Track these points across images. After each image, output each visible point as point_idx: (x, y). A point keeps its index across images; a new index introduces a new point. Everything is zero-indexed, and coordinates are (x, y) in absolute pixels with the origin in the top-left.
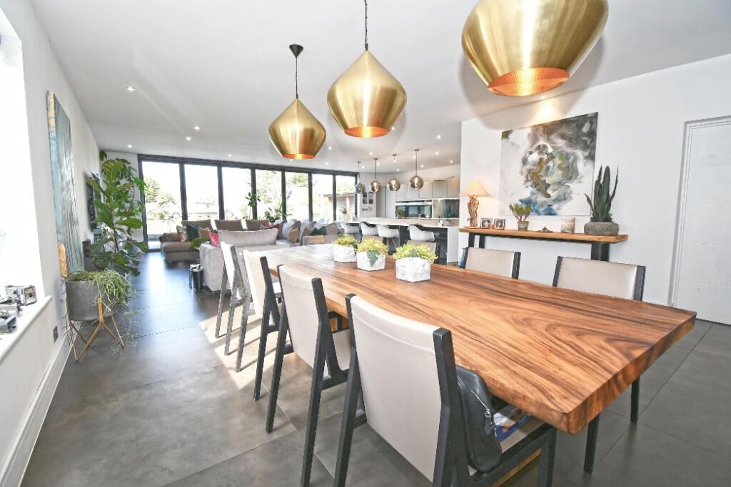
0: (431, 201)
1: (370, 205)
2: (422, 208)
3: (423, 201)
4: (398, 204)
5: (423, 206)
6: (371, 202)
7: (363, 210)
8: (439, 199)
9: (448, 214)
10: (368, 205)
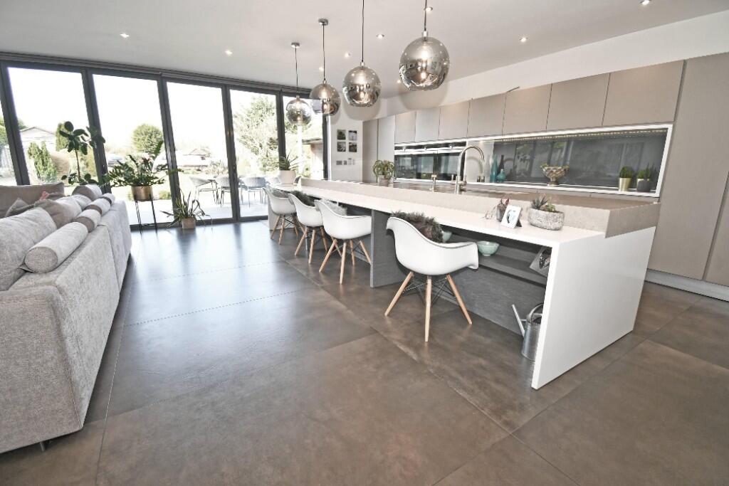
0: (463, 144)
1: (352, 154)
2: (444, 158)
3: (447, 145)
4: (398, 152)
5: (447, 155)
6: (353, 148)
7: (339, 163)
8: (482, 140)
9: (498, 172)
10: (346, 155)
